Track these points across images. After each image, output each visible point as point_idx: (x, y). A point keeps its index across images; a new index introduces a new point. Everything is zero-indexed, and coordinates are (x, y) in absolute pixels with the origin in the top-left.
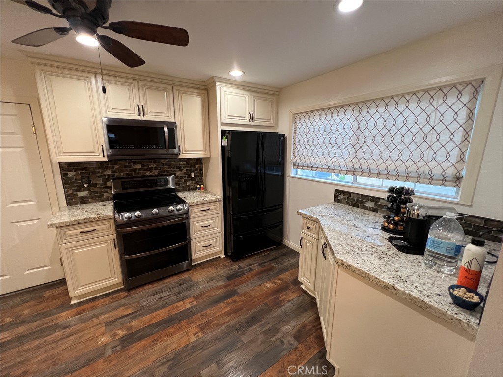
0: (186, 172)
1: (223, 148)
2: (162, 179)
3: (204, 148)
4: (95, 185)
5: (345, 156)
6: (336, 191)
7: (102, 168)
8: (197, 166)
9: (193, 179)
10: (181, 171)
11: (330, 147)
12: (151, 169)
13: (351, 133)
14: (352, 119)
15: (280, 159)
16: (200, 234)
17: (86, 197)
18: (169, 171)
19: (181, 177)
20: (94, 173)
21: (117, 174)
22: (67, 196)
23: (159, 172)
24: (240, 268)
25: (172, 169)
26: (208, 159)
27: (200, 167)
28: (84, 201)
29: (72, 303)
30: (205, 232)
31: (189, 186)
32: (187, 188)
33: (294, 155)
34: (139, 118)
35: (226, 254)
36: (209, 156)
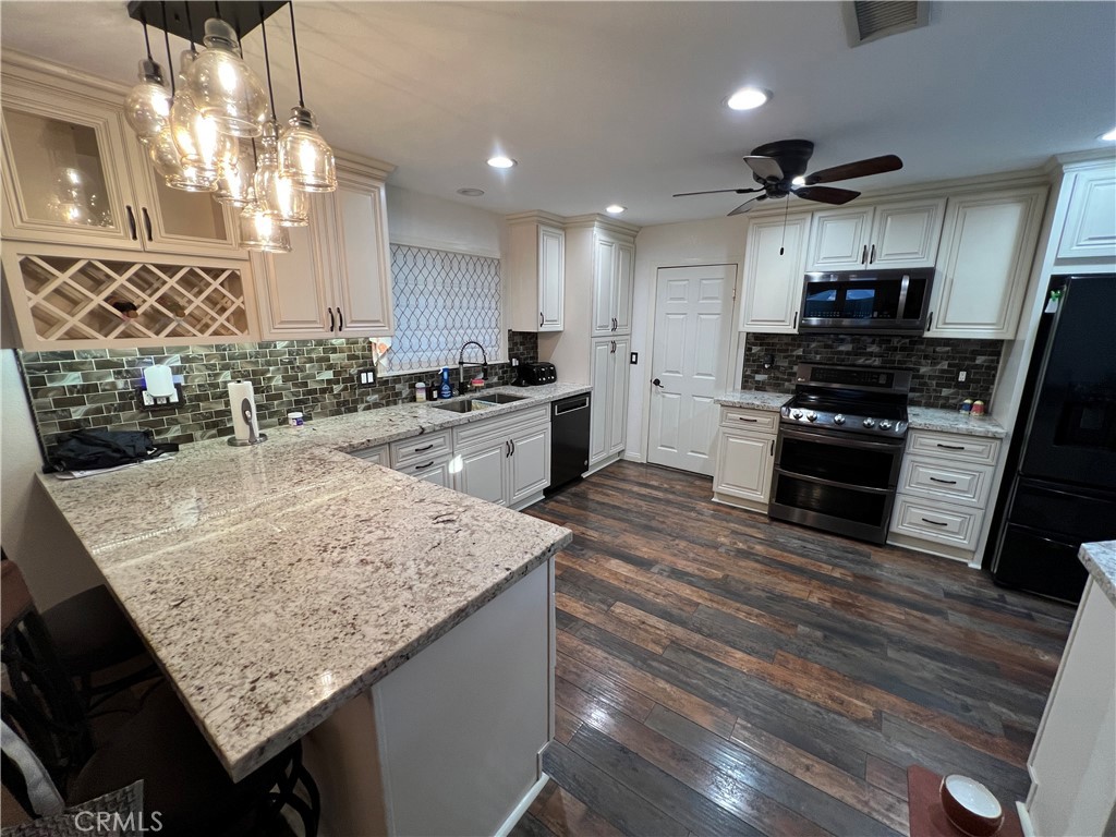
0: (946, 367)
1: (1046, 319)
2: (884, 373)
3: (1000, 317)
4: (778, 367)
7: (793, 345)
8: (981, 357)
9: (959, 385)
10: (934, 364)
12: (871, 354)
16: (923, 491)
17: (763, 382)
18: (905, 362)
19: (931, 377)
20: (781, 351)
21: (811, 356)
22: (744, 376)
23: (883, 362)
24: (1000, 600)
25: (913, 359)
26: (1011, 343)
27: (992, 361)
28: (760, 387)
29: (713, 499)
30: (939, 493)
31: (947, 398)
32: (941, 402)
34: (862, 267)
35: (986, 563)
36: (1008, 336)
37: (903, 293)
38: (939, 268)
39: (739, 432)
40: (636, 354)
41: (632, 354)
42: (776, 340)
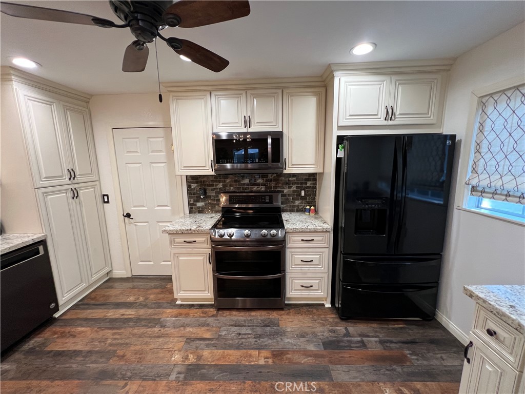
0: (295, 189)
1: (339, 160)
2: (267, 195)
3: (316, 162)
4: (209, 197)
7: (216, 181)
8: (309, 182)
9: (303, 198)
10: (291, 187)
12: (259, 184)
15: (443, 178)
16: (298, 269)
17: (202, 207)
18: (276, 188)
19: (290, 195)
20: (209, 186)
21: (228, 188)
22: (190, 205)
23: (266, 188)
24: (347, 334)
25: (280, 185)
26: (322, 174)
27: (314, 184)
28: (201, 211)
29: (177, 303)
30: (306, 268)
31: (298, 206)
32: (296, 208)
33: (474, 170)
34: (245, 130)
35: (333, 303)
36: (321, 171)
37: (270, 147)
38: (284, 132)
39: (184, 251)
40: (107, 196)
41: (104, 195)
42: (205, 179)
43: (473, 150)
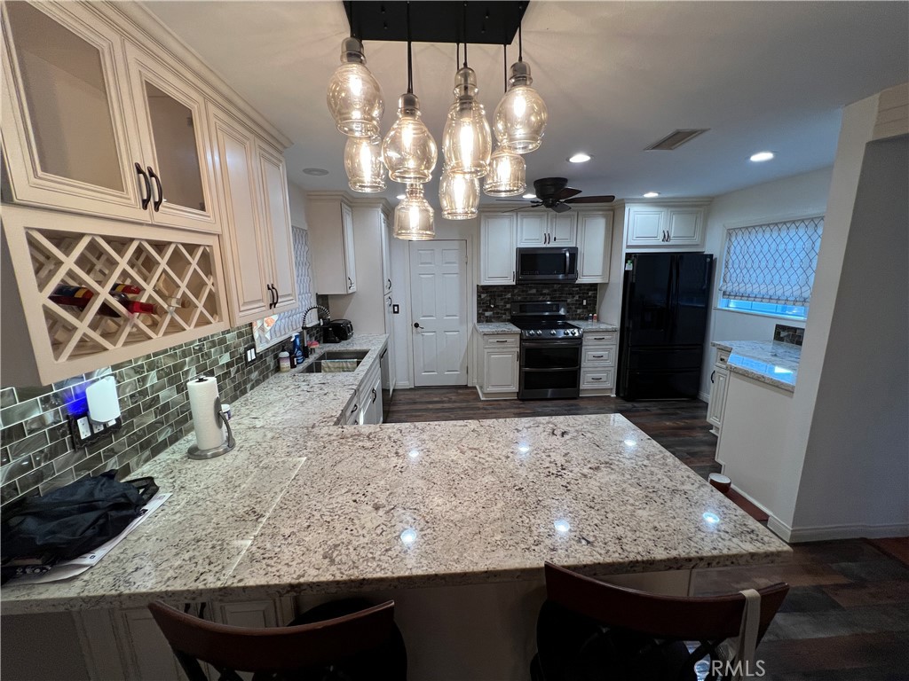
0: (577, 299)
1: (626, 273)
2: (555, 304)
3: (602, 273)
4: (498, 306)
5: (793, 281)
6: (778, 326)
8: (592, 292)
9: (585, 307)
10: (574, 297)
11: (774, 271)
13: (803, 255)
14: (805, 238)
15: (704, 287)
16: (590, 364)
17: (490, 317)
19: (573, 304)
20: (499, 296)
21: (515, 298)
22: (478, 314)
25: (564, 295)
26: (605, 285)
27: (595, 294)
28: (489, 320)
29: (482, 399)
30: (596, 364)
31: (580, 315)
33: (725, 281)
34: (544, 246)
35: (617, 393)
36: (607, 281)
37: (568, 260)
39: (496, 350)
40: (398, 306)
41: (394, 306)
42: (495, 289)
43: (724, 266)
